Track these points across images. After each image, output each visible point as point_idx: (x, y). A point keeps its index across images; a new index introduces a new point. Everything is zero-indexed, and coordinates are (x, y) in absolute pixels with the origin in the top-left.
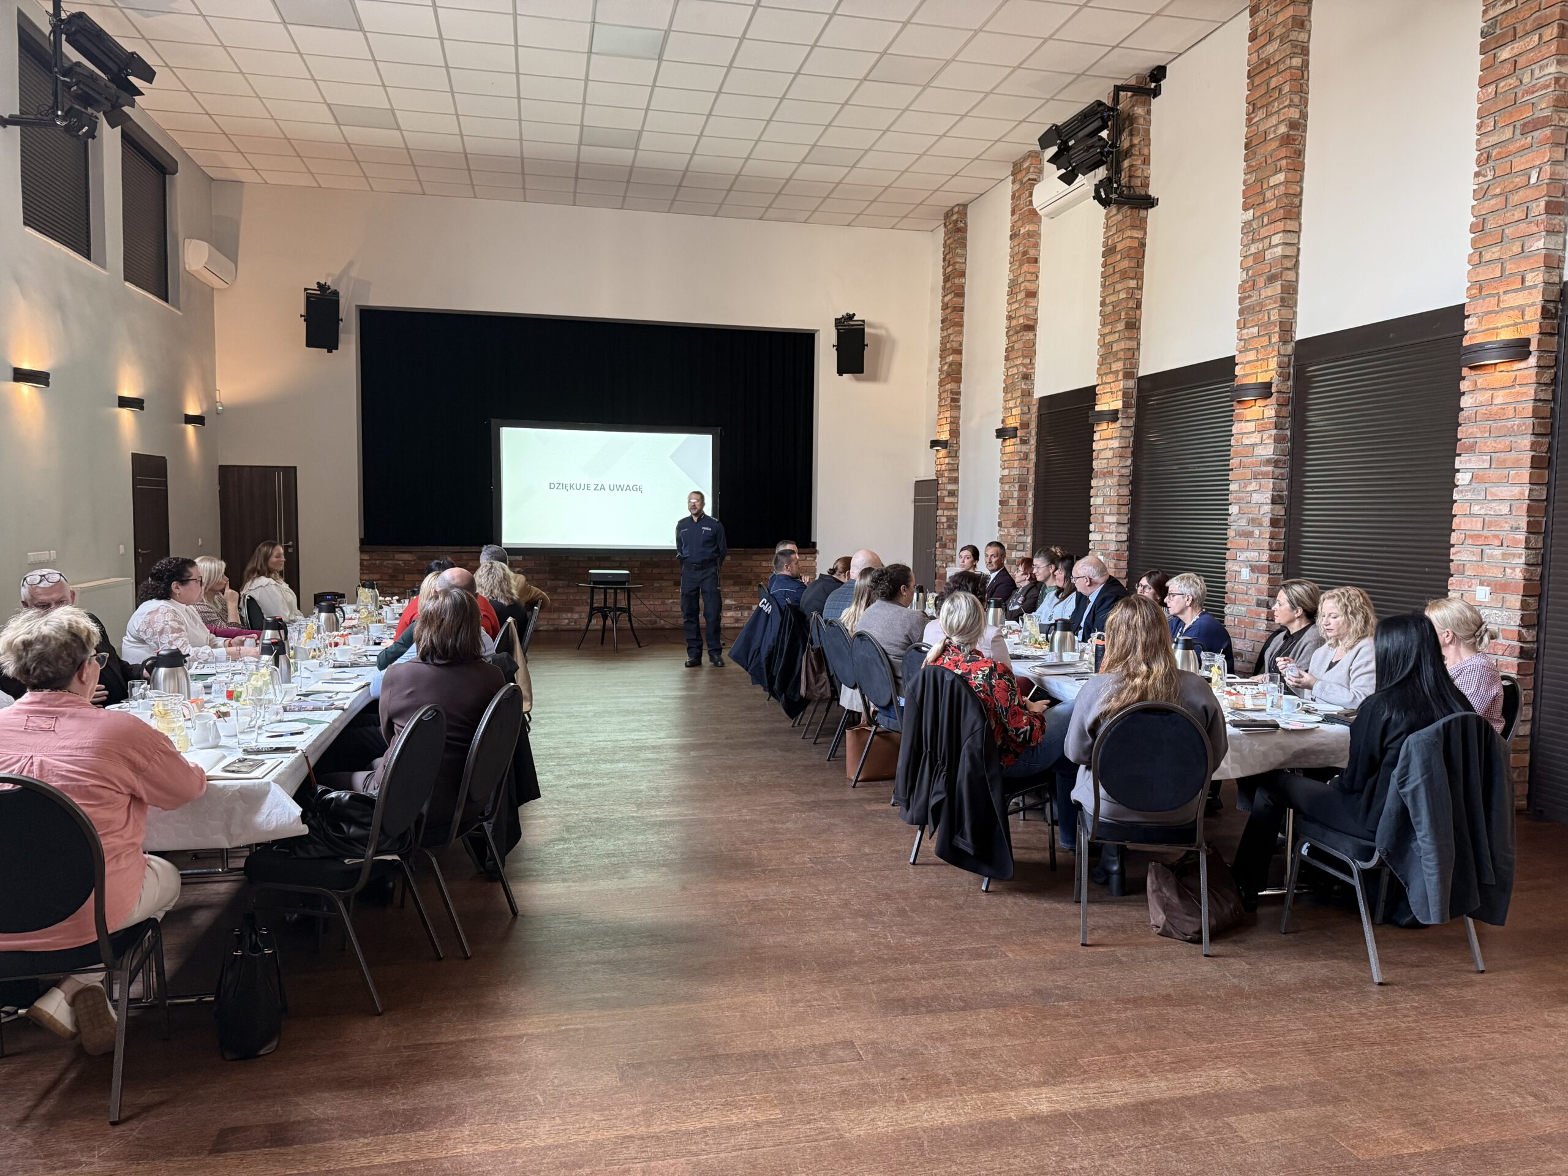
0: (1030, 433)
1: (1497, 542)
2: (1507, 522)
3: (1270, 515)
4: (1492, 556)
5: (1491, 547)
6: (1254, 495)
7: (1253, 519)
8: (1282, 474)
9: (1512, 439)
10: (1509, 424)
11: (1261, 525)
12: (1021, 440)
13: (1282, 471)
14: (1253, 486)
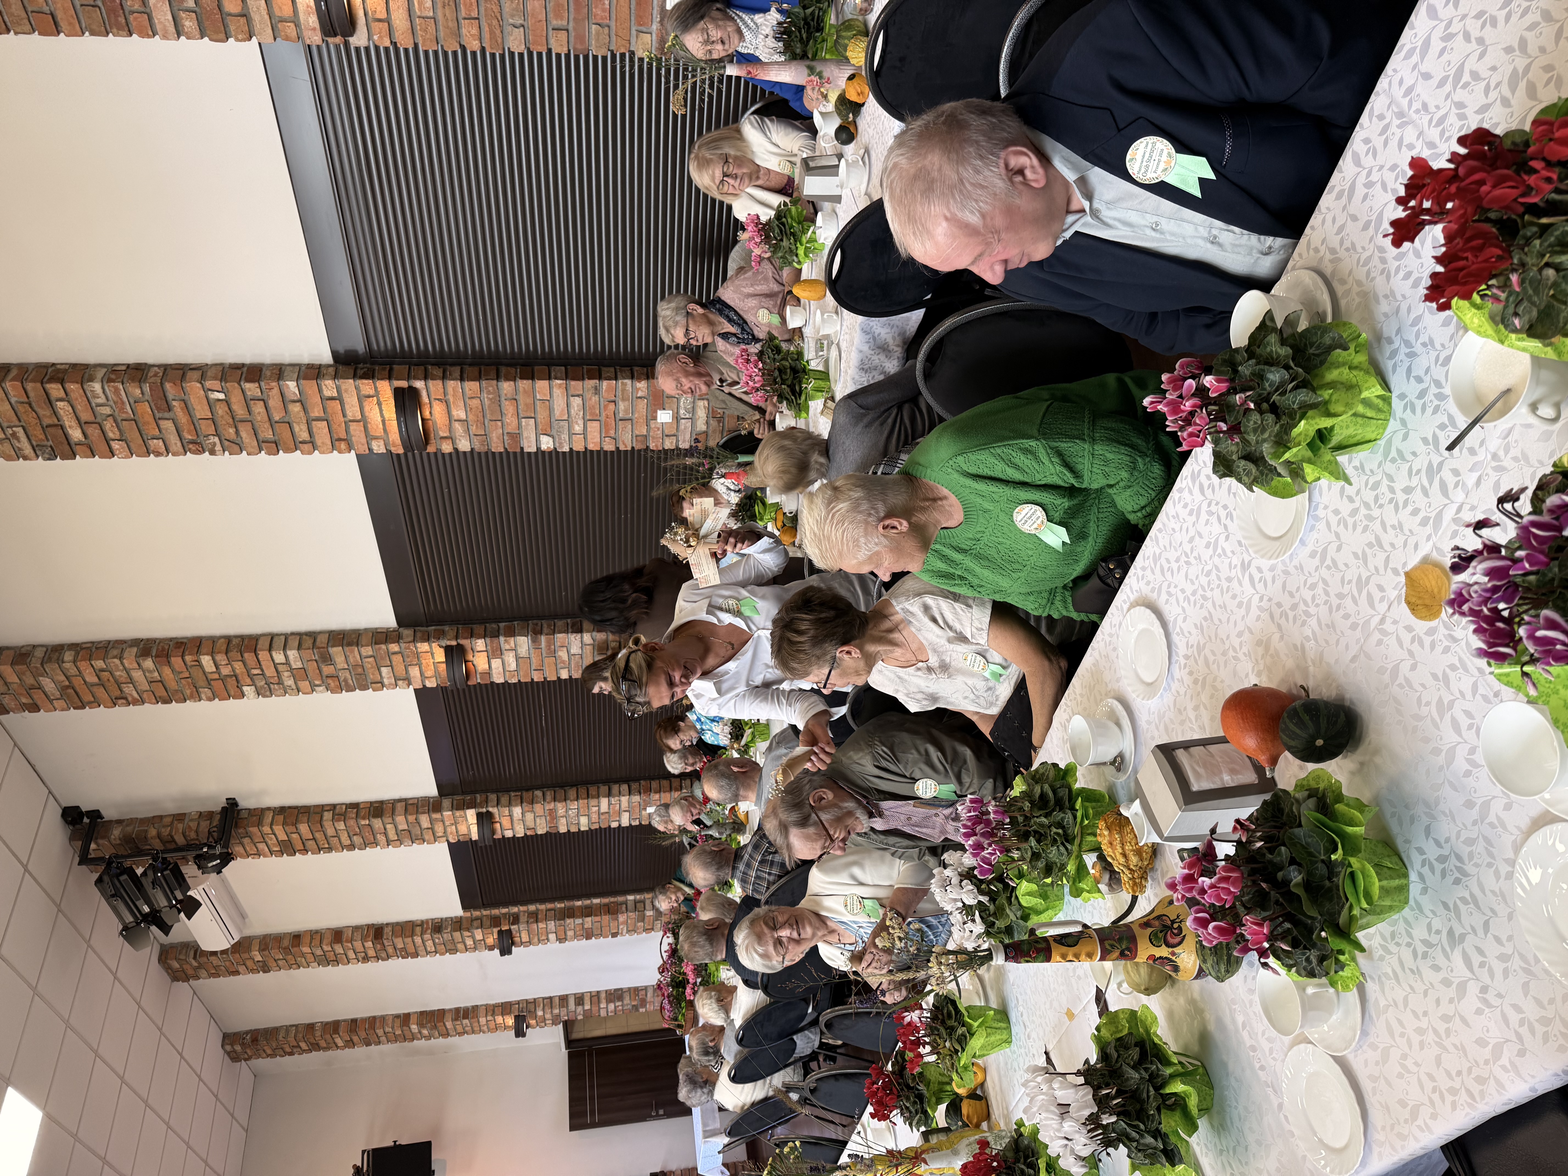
0: (505, 914)
1: (612, 406)
2: (590, 399)
4: (626, 411)
5: (616, 412)
8: (549, 626)
9: (503, 399)
12: (513, 924)
13: (545, 626)
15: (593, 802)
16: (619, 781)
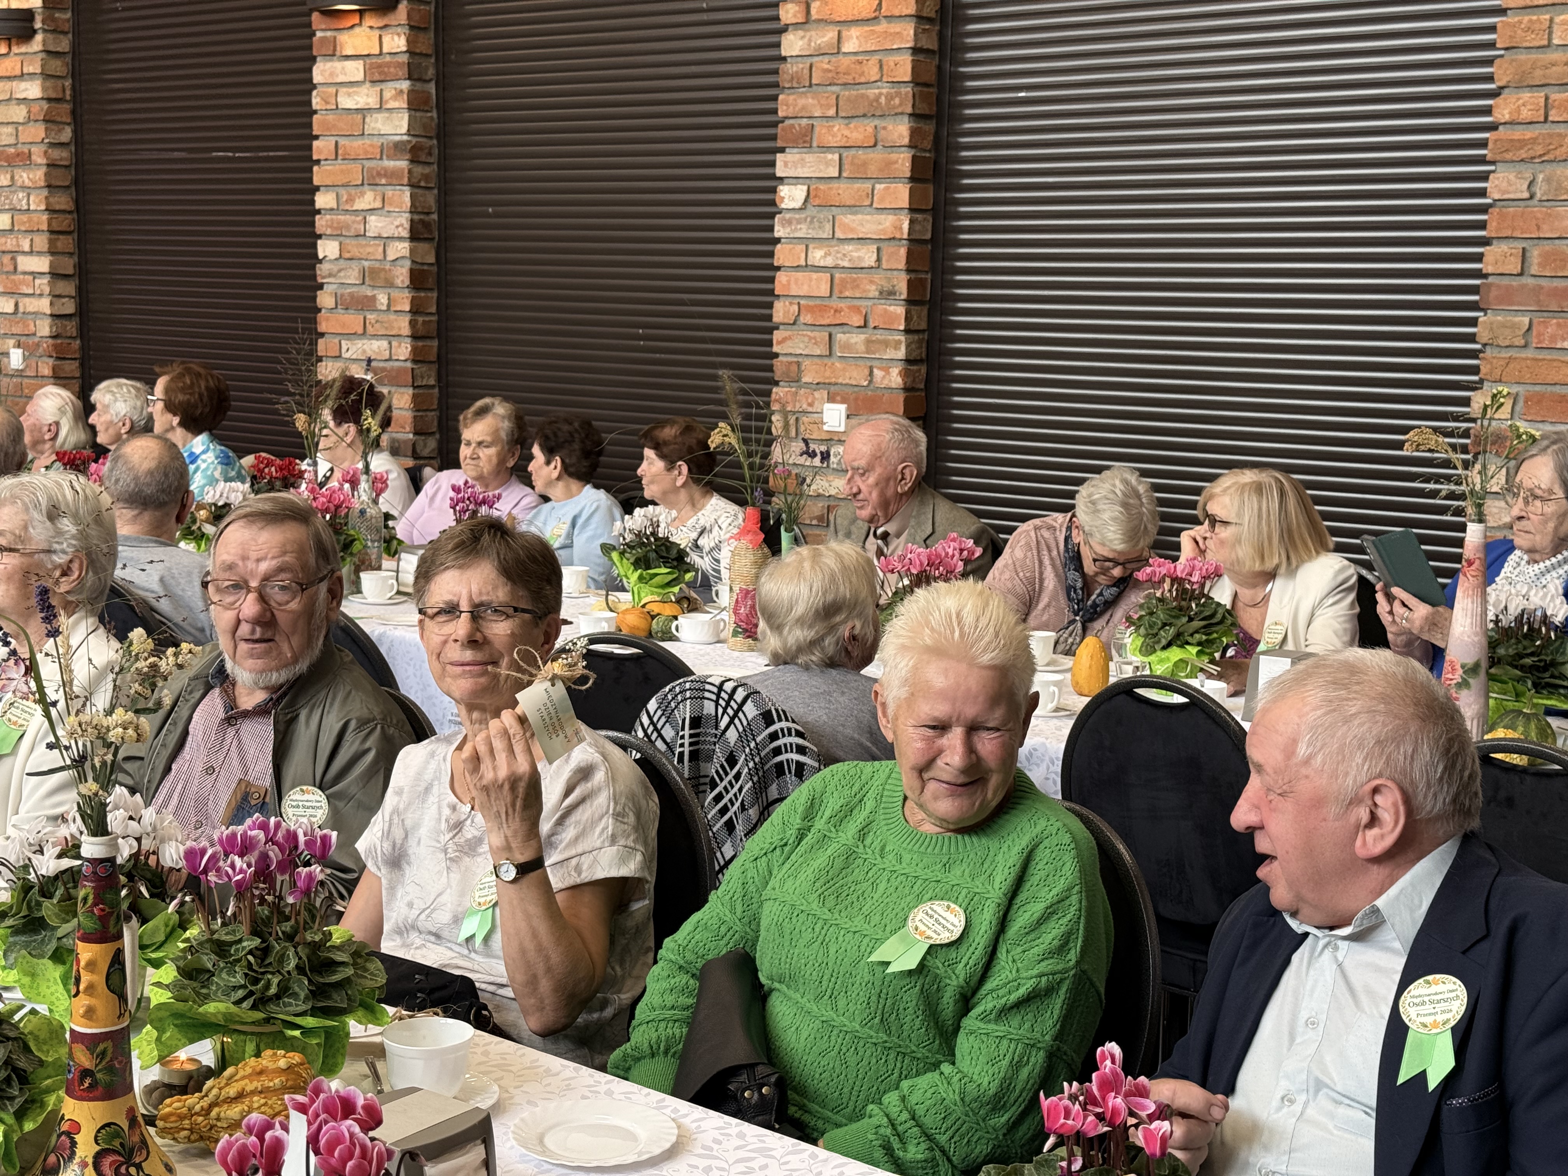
1: (857, 320)
2: (872, 282)
3: (408, 264)
4: (847, 346)
5: (846, 328)
6: (372, 219)
7: (374, 272)
8: (426, 177)
9: (877, 122)
10: (872, 92)
11: (389, 284)
13: (427, 170)
14: (367, 200)
15: (42, 242)
16: (82, 297)
